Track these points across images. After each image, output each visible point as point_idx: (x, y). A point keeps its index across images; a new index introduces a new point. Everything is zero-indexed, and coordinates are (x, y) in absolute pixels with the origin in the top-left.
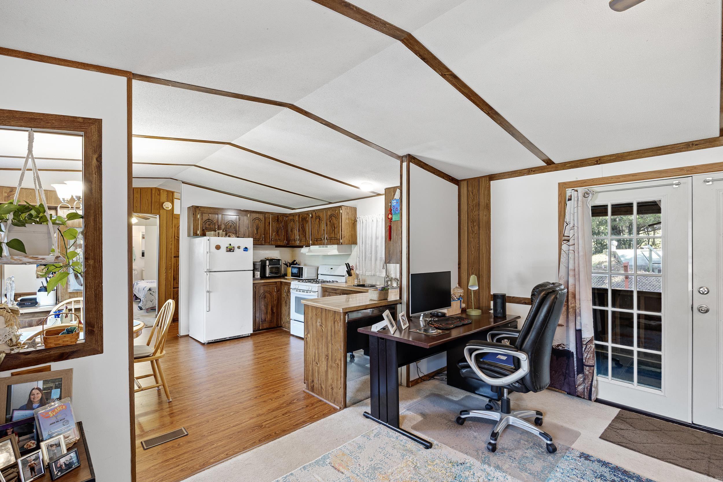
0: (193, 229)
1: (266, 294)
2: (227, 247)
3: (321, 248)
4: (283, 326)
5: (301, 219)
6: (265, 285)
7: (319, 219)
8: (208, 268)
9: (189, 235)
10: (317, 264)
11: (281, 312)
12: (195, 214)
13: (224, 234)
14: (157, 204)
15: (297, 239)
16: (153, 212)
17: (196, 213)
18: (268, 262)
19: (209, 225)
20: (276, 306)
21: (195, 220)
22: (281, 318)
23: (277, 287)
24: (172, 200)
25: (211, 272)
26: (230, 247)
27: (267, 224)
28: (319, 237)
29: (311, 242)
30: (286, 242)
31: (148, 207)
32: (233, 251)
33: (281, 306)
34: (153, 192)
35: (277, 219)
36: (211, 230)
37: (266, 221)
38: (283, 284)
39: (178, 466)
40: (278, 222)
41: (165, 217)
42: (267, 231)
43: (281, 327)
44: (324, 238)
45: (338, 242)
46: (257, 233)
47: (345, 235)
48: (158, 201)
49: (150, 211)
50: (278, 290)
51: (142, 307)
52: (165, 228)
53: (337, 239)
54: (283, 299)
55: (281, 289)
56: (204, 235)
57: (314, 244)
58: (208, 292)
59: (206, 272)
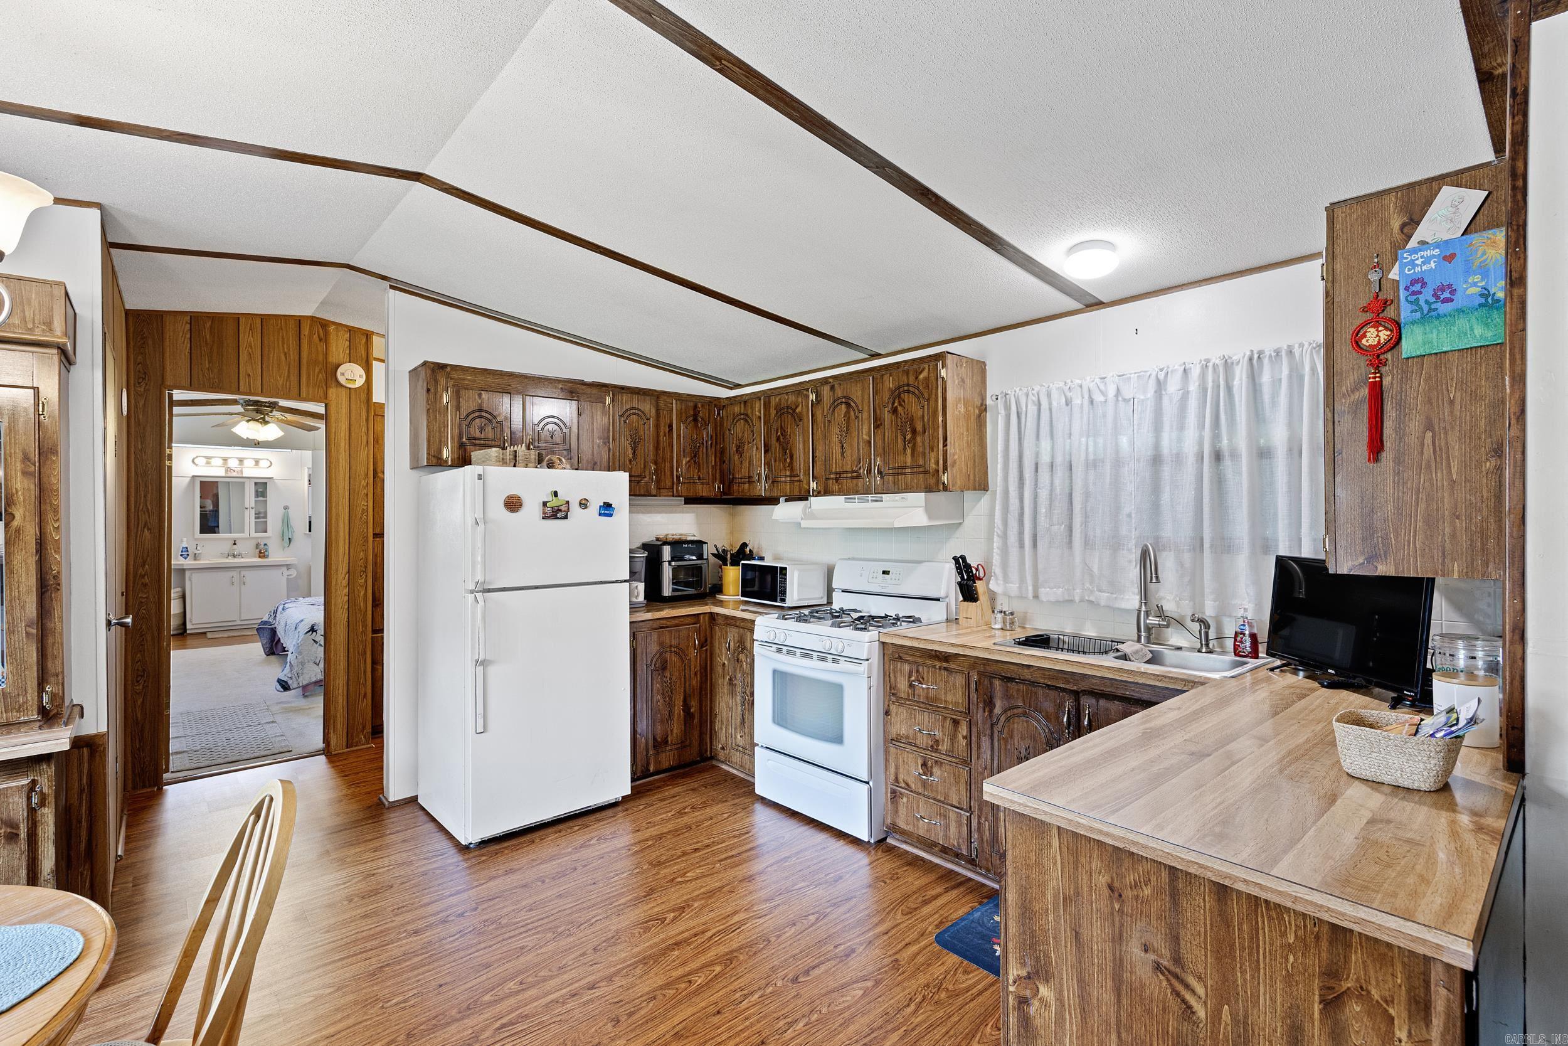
0: (429, 441)
1: (668, 656)
2: (545, 504)
3: (857, 505)
4: (722, 755)
5: (773, 412)
6: (661, 626)
7: (848, 405)
8: (479, 577)
9: (415, 467)
10: (827, 558)
11: (711, 712)
12: (432, 391)
13: (533, 457)
14: (317, 370)
15: (759, 475)
16: (304, 395)
17: (436, 389)
18: (667, 551)
19: (482, 429)
20: (697, 693)
21: (434, 410)
22: (713, 733)
23: (699, 631)
24: (364, 356)
25: (489, 591)
26: (554, 503)
27: (664, 429)
28: (848, 468)
29: (813, 485)
30: (719, 488)
31: (289, 376)
32: (566, 517)
33: (711, 693)
34: (306, 331)
35: (692, 412)
36: (487, 444)
37: (662, 419)
38: (720, 620)
40: (696, 426)
41: (344, 411)
42: (664, 451)
43: (712, 758)
44: (869, 471)
45: (932, 481)
46: (635, 458)
47: (956, 457)
48: (321, 358)
49: (295, 391)
50: (703, 639)
51: (290, 682)
52: (343, 444)
53: (926, 472)
54: (719, 670)
55: (712, 637)
56: (463, 460)
57: (825, 492)
58: (482, 663)
59: (472, 592)
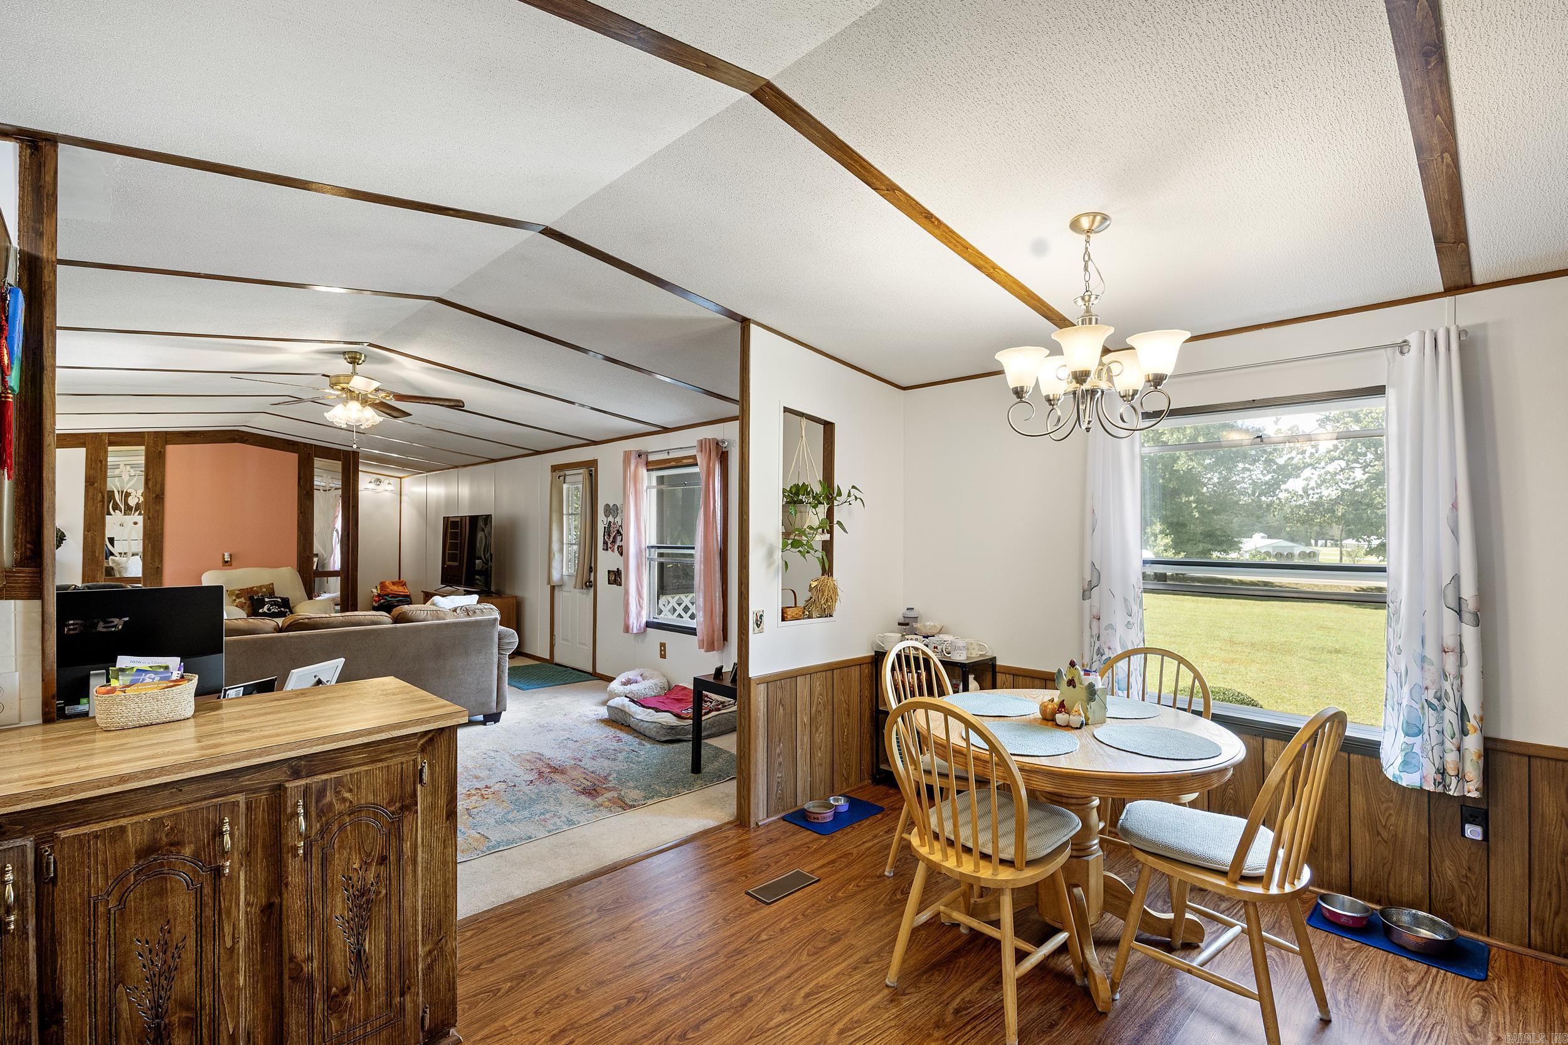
39: (719, 850)
